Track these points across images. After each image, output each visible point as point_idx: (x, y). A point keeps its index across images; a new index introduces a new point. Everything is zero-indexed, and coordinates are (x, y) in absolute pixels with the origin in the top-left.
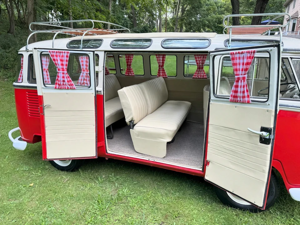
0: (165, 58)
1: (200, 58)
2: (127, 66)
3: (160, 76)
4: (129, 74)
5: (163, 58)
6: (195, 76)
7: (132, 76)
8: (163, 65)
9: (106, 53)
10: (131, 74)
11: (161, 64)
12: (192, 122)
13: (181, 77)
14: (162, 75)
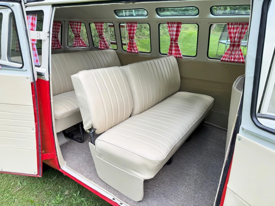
0: (180, 27)
1: (237, 28)
2: (129, 39)
3: (171, 54)
4: (131, 50)
5: (178, 27)
6: (226, 57)
7: (136, 53)
8: (177, 39)
9: (54, 8)
10: (134, 50)
11: (174, 37)
12: (213, 126)
13: (203, 58)
14: (175, 54)
